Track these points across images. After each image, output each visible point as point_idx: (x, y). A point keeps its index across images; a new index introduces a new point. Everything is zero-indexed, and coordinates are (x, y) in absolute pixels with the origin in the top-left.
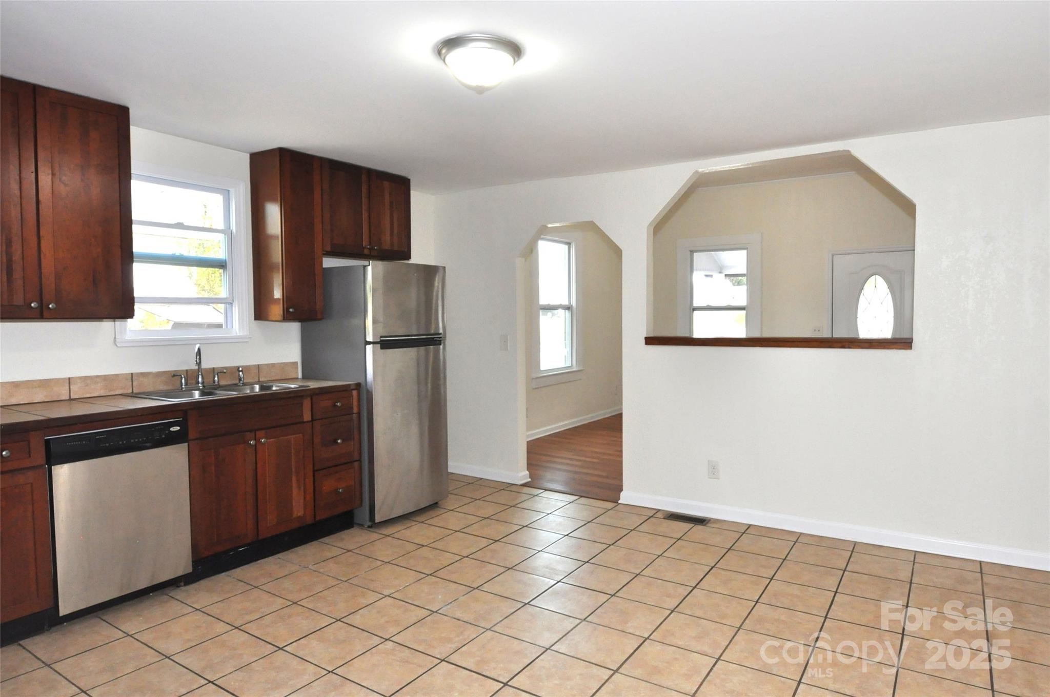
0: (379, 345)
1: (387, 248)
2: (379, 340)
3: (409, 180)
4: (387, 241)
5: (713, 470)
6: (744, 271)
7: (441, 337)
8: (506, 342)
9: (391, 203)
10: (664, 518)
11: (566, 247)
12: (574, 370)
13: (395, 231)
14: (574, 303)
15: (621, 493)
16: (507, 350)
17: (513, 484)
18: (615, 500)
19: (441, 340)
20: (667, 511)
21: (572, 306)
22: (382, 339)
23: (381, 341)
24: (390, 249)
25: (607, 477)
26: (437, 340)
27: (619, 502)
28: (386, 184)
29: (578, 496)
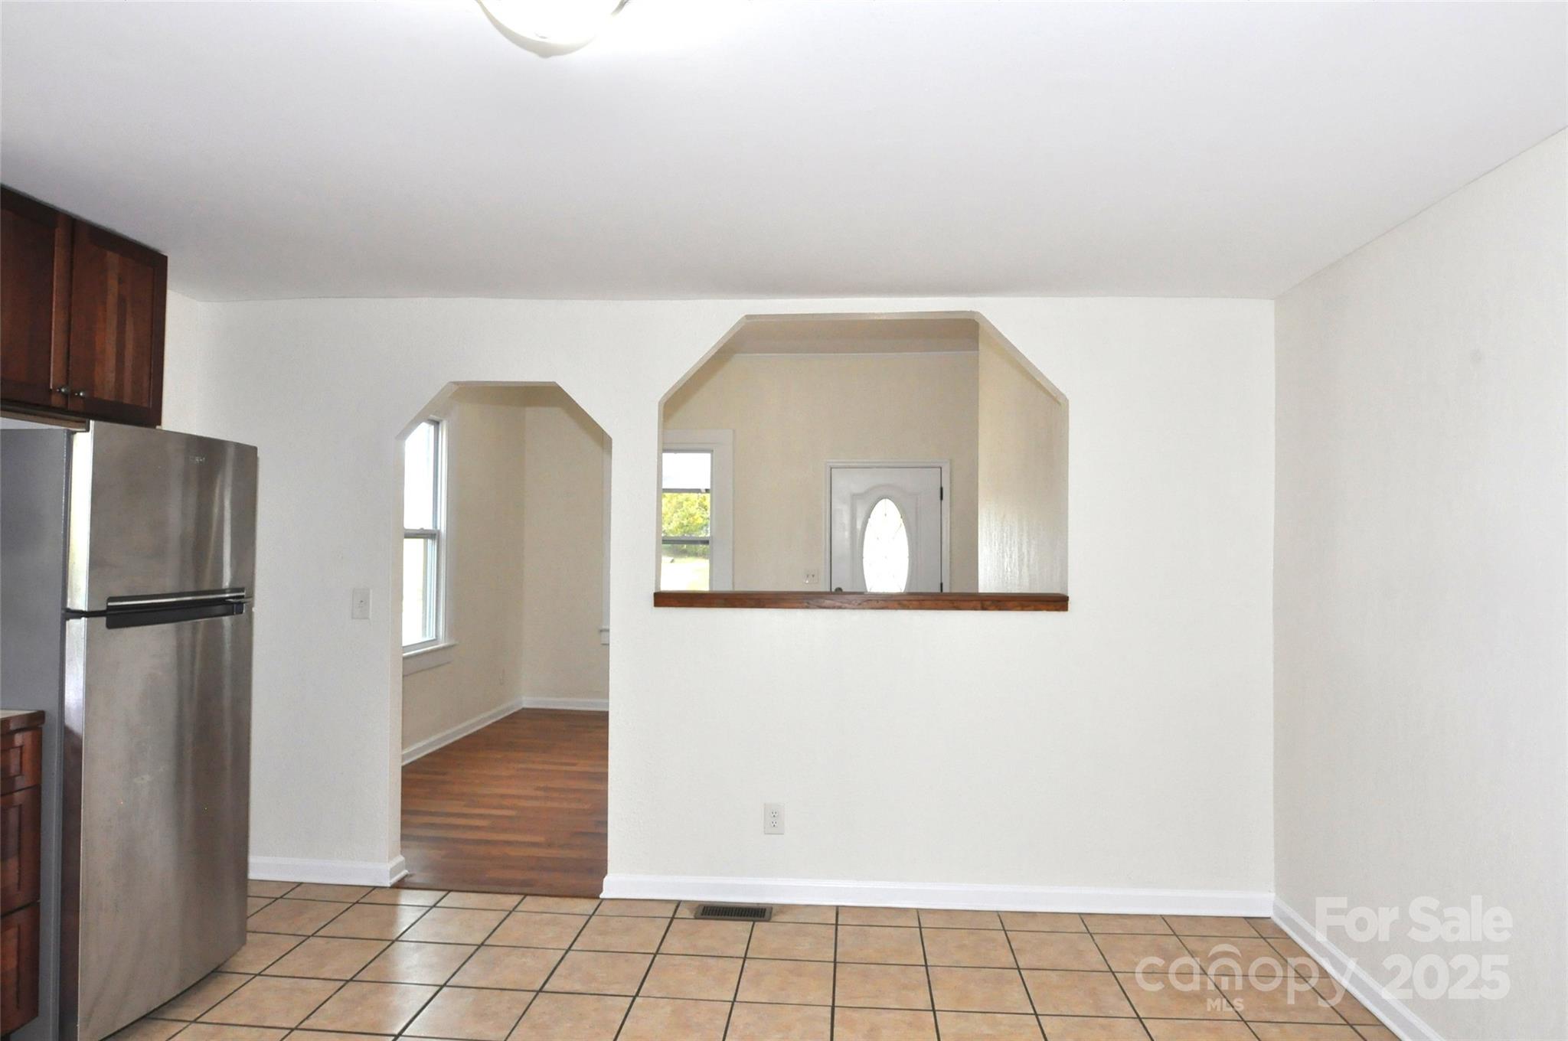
0: (103, 620)
1: (106, 398)
2: (104, 608)
3: (164, 260)
4: (106, 382)
5: (773, 820)
6: (706, 484)
7: (242, 597)
8: (364, 602)
9: (121, 300)
10: (696, 918)
11: (432, 428)
12: (441, 645)
13: (128, 364)
14: (442, 526)
15: (605, 879)
16: (367, 618)
17: (375, 888)
18: (594, 893)
19: (241, 604)
20: (696, 901)
21: (439, 532)
22: (110, 604)
23: (109, 608)
24: (112, 399)
25: (550, 845)
26: (232, 603)
27: (602, 896)
28: (113, 258)
29: (519, 894)
